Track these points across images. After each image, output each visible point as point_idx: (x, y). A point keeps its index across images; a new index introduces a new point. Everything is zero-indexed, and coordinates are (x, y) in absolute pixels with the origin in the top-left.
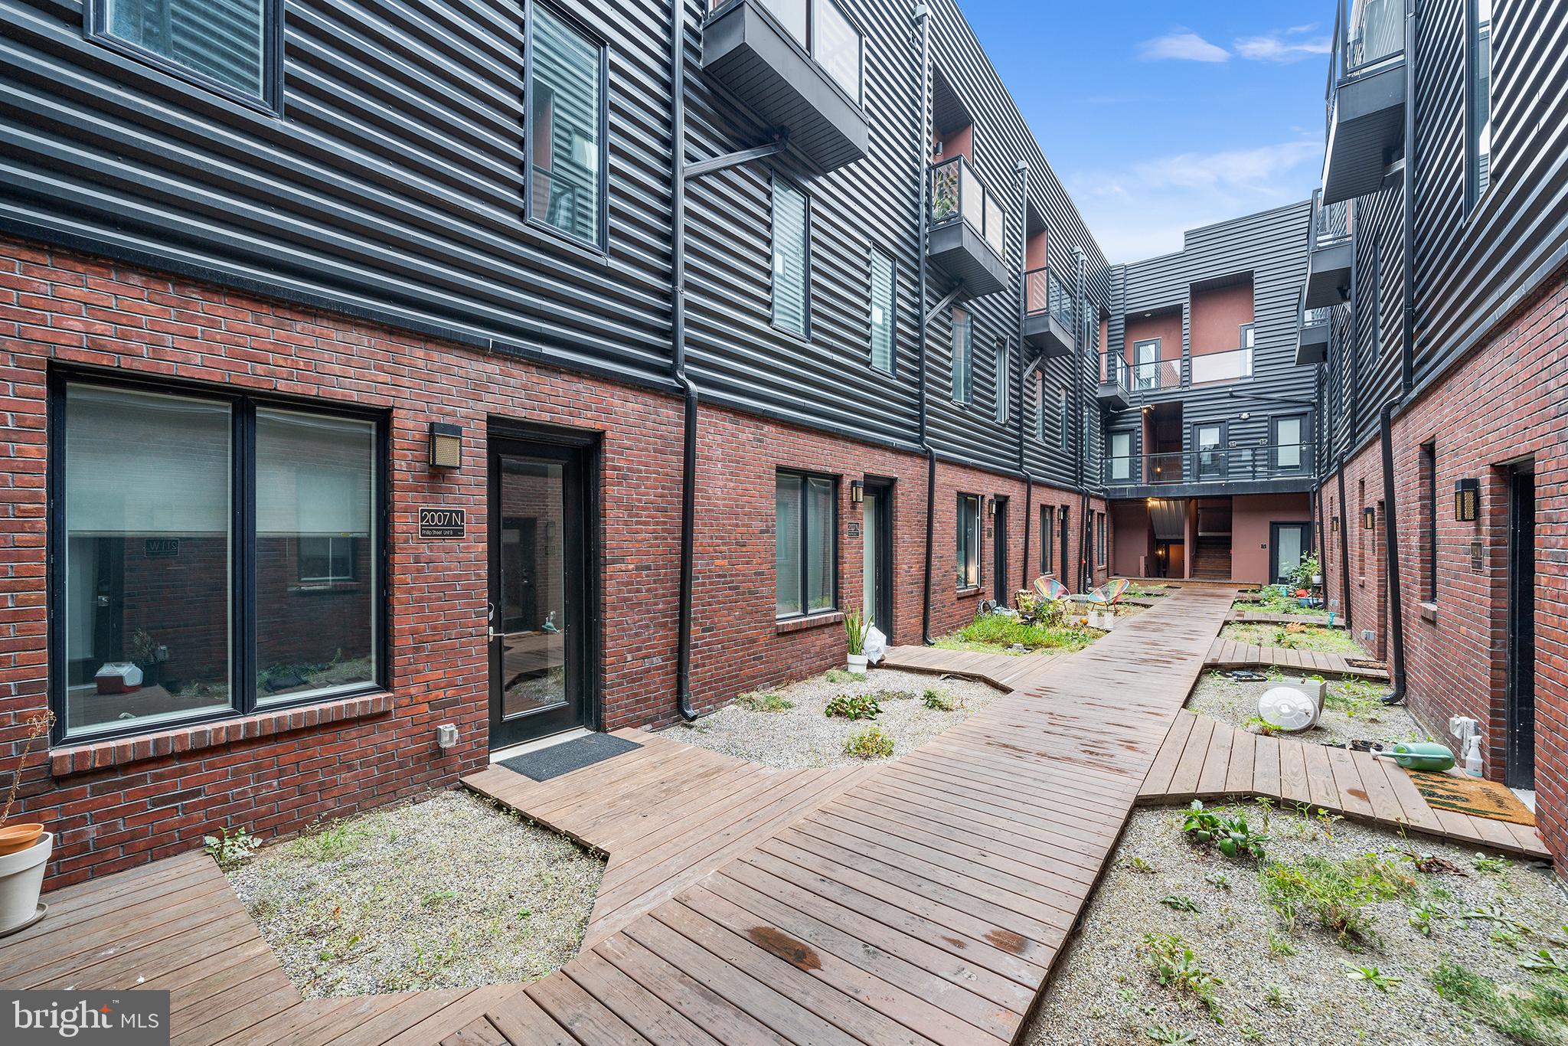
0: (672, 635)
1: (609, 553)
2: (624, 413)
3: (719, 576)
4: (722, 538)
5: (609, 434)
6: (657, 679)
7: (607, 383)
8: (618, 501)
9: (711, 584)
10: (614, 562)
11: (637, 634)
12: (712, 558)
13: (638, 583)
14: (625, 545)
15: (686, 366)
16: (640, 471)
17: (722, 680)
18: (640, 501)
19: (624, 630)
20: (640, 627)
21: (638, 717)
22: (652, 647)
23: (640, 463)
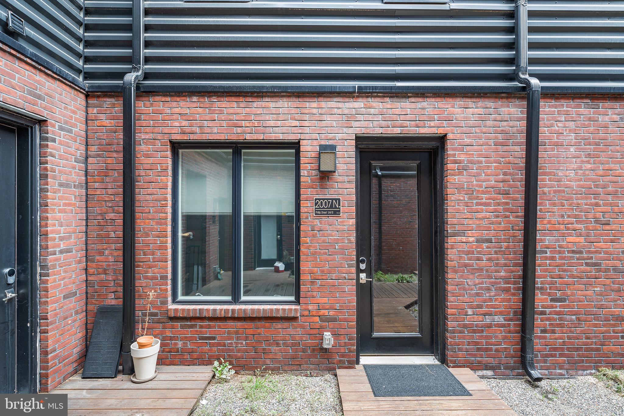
0: (516, 300)
1: (450, 228)
2: (465, 117)
3: (573, 252)
4: (576, 216)
5: (450, 136)
6: (500, 335)
7: (447, 97)
8: (460, 188)
9: (562, 258)
10: (454, 235)
11: (477, 294)
12: (563, 235)
13: (479, 253)
14: (466, 222)
15: (529, 68)
16: (481, 162)
17: (577, 349)
18: (481, 186)
19: (464, 289)
20: (481, 288)
21: (479, 362)
22: (493, 307)
23: (480, 155)
